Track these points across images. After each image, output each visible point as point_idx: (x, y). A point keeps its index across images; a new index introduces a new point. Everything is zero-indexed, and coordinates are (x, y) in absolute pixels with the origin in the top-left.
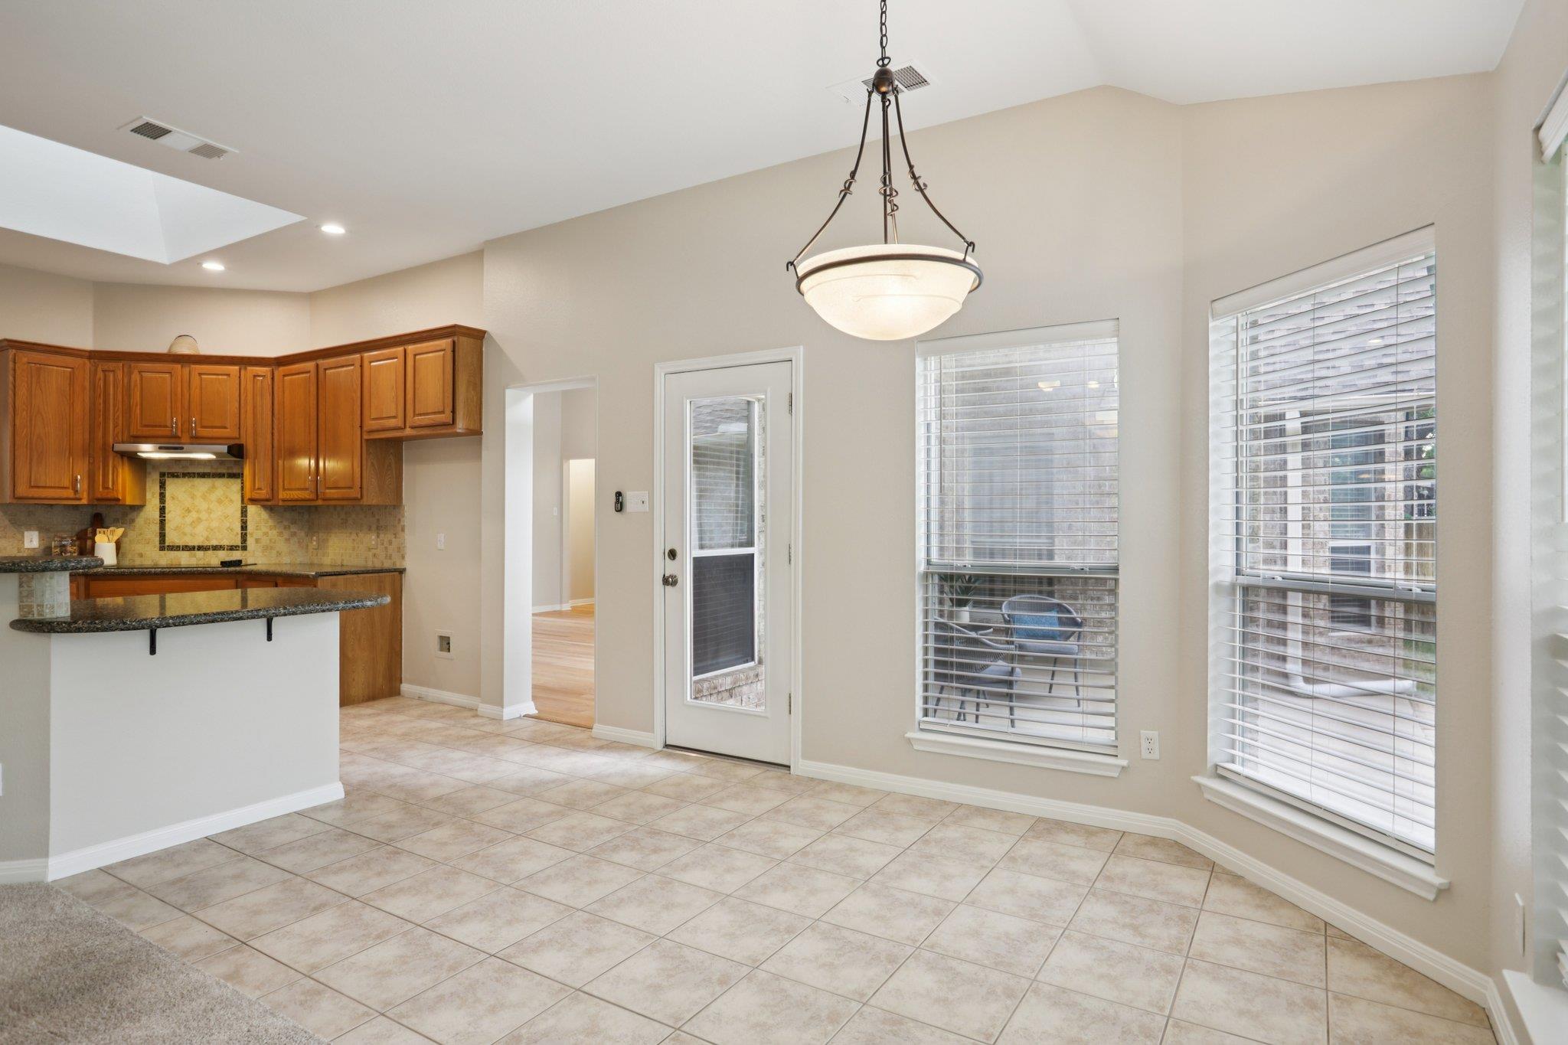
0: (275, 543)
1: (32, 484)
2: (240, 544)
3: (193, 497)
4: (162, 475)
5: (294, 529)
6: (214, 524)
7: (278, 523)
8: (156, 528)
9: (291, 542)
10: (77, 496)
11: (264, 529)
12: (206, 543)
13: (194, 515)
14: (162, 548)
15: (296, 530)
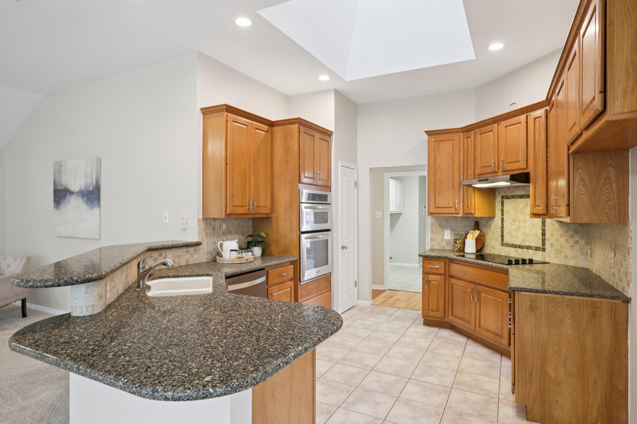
0: (563, 248)
1: (436, 206)
2: (541, 247)
3: (516, 211)
4: (502, 197)
5: (576, 238)
6: (527, 231)
7: (566, 232)
8: (500, 231)
9: (575, 248)
10: (457, 212)
11: (557, 237)
12: (523, 244)
13: (517, 223)
14: (502, 245)
15: (578, 239)
